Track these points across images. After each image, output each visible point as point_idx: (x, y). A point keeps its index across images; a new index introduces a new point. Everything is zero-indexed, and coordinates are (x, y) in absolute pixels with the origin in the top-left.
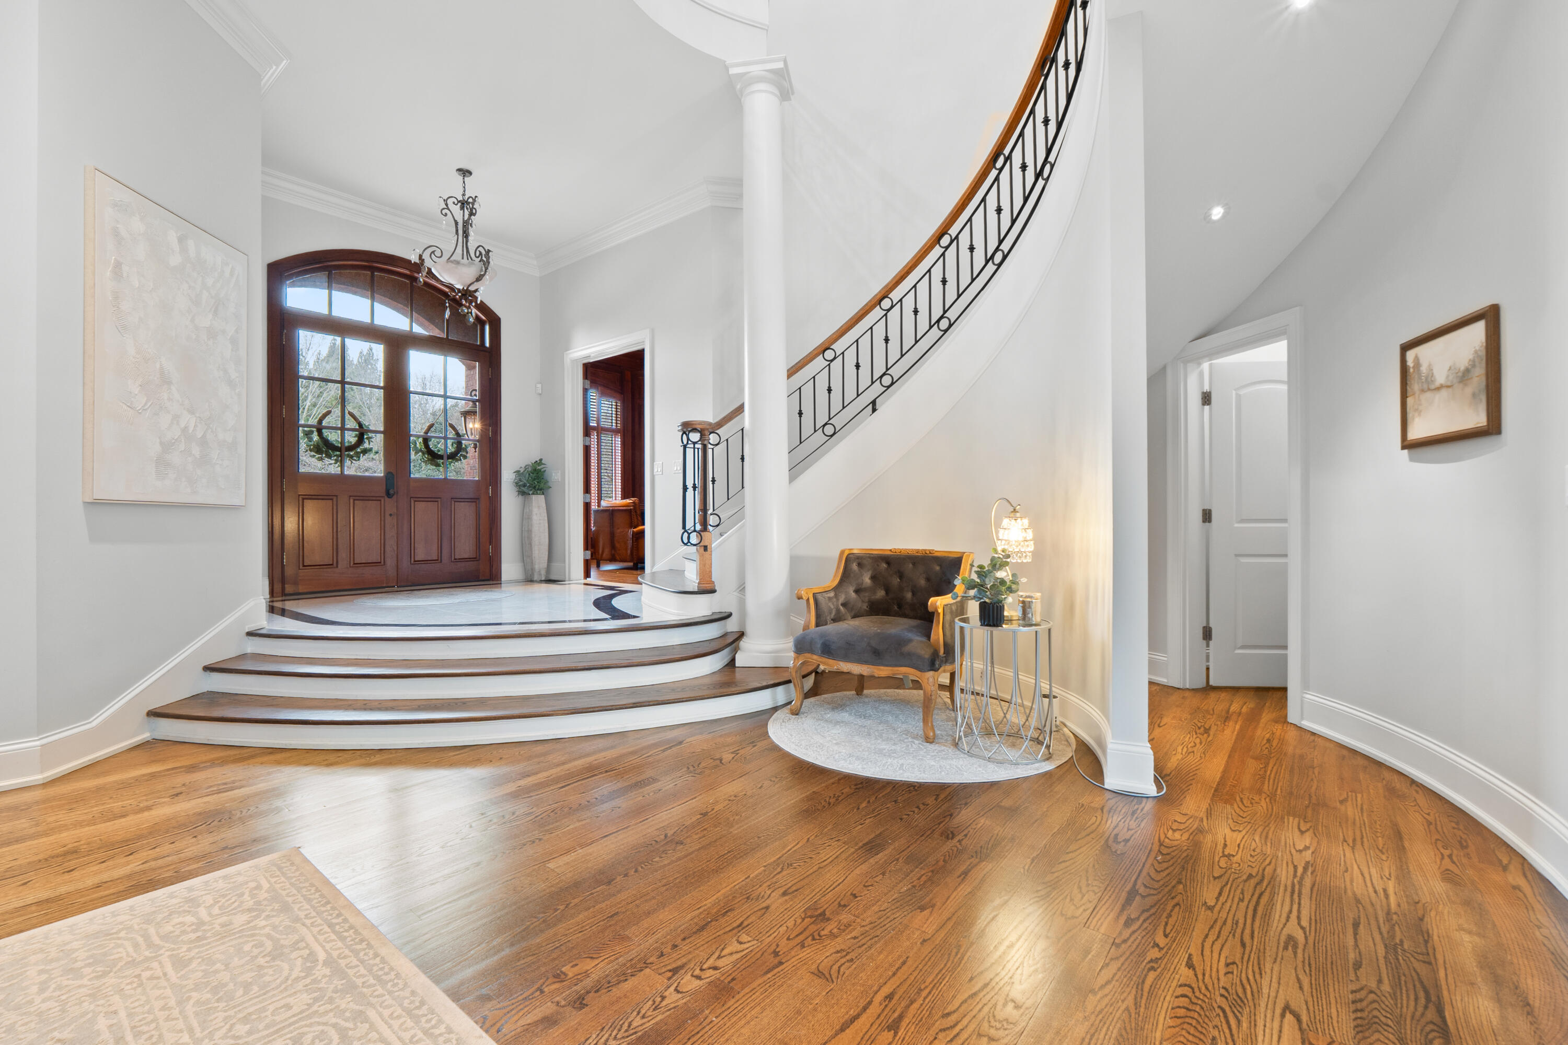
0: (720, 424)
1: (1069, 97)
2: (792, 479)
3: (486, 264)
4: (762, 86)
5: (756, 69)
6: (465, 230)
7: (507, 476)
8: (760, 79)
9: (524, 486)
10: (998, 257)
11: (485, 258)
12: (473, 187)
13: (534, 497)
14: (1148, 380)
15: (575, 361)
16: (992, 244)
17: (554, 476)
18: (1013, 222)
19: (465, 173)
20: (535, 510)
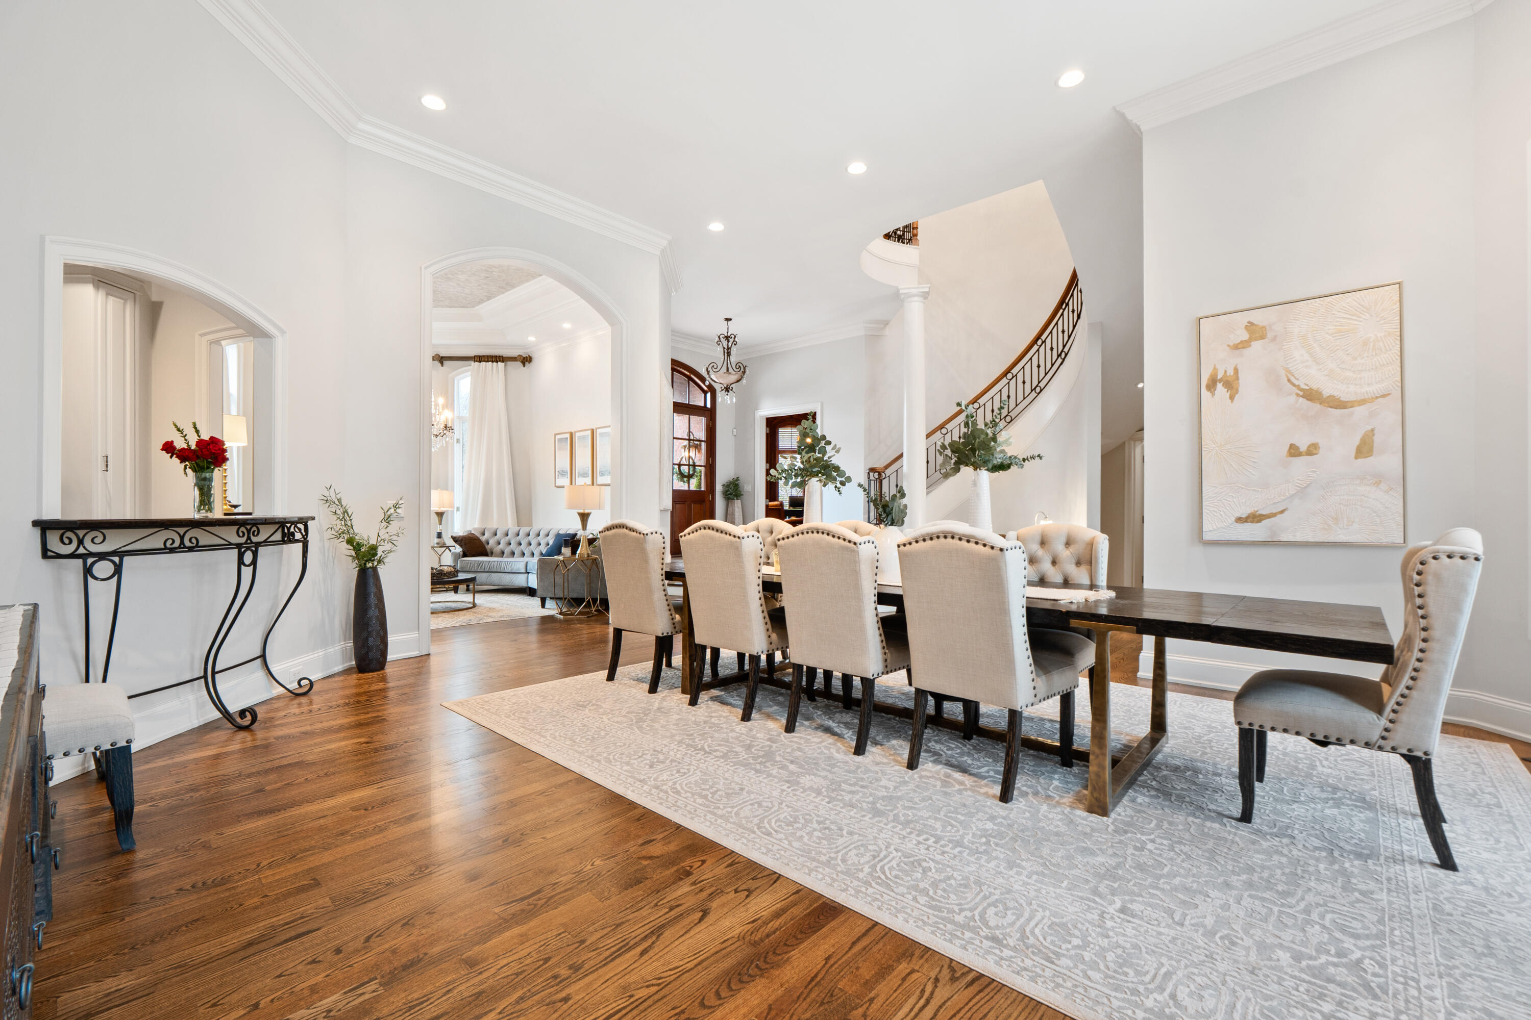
0: (887, 467)
1: (1074, 327)
2: (928, 493)
3: (744, 372)
4: (916, 299)
5: (914, 291)
6: (728, 352)
7: (719, 488)
8: (914, 296)
9: (731, 494)
10: (1038, 390)
11: (742, 369)
12: (733, 328)
13: (736, 501)
14: (1102, 456)
15: (761, 417)
16: (1035, 383)
17: (746, 488)
18: (1052, 365)
19: (728, 320)
20: (736, 509)
